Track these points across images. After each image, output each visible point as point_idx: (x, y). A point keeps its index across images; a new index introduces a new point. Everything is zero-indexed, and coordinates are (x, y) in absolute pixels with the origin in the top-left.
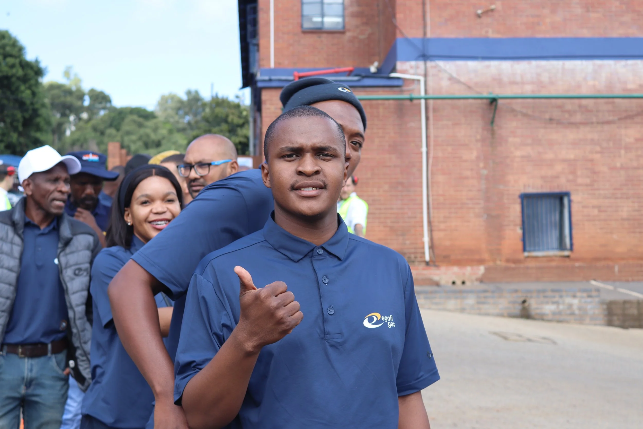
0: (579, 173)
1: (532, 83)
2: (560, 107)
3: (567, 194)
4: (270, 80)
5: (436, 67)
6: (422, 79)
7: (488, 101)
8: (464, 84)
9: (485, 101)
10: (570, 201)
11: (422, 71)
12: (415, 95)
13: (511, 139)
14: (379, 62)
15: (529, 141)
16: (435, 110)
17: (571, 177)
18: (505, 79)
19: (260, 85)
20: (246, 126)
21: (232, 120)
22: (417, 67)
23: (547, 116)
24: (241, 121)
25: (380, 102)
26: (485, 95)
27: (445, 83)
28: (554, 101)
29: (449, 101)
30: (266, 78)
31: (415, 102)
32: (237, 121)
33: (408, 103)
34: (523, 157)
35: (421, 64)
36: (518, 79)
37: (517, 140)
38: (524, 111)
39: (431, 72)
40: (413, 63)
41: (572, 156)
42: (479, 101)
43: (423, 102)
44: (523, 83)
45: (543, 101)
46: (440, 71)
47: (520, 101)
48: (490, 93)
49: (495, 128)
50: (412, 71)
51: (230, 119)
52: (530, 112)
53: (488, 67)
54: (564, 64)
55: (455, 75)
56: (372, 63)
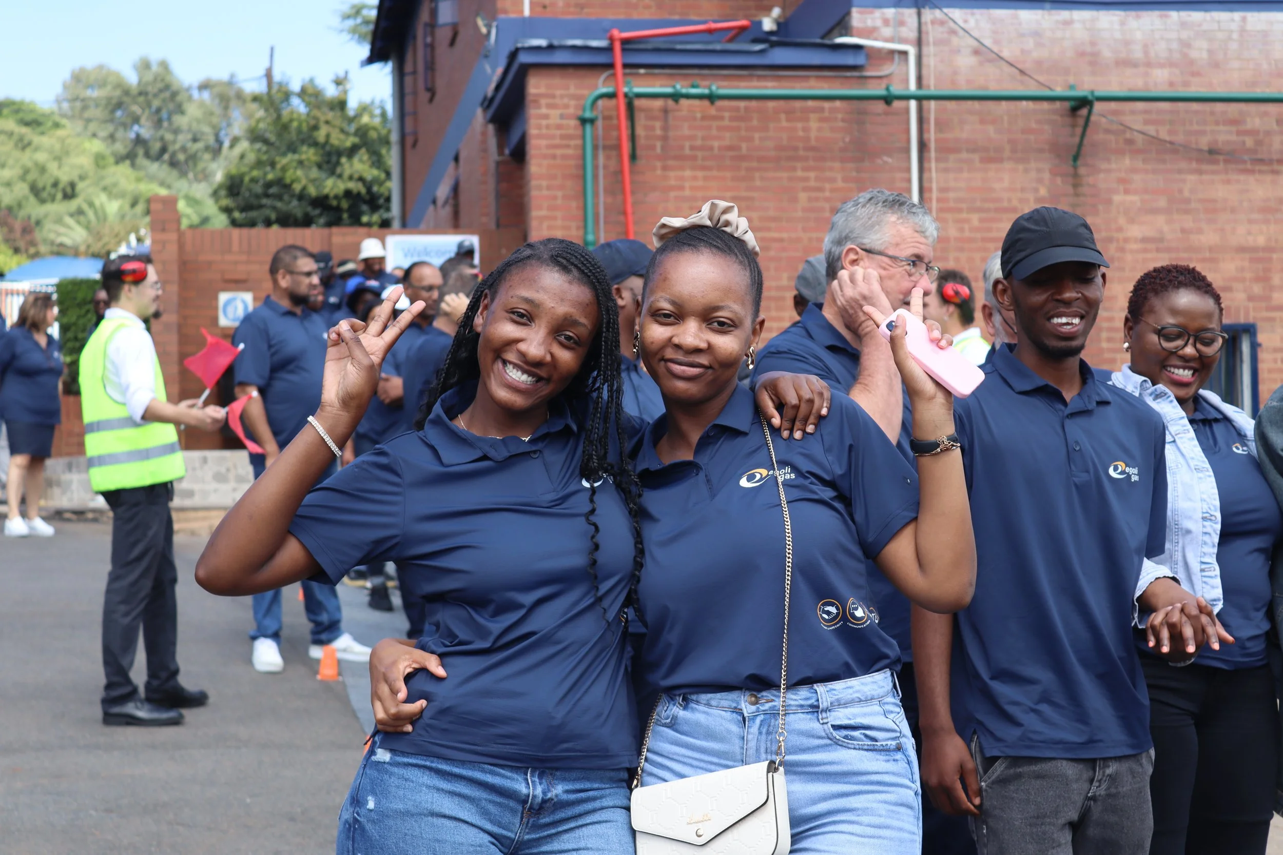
0: (1276, 280)
1: (1171, 64)
2: (1234, 122)
3: (1250, 330)
4: (551, 47)
5: (942, 23)
6: (912, 51)
7: (1068, 105)
8: (1012, 65)
9: (1058, 105)
10: (1255, 346)
11: (910, 31)
12: (896, 89)
13: (1117, 198)
14: (783, 8)
15: (1162, 203)
16: (941, 125)
17: (1257, 289)
18: (1107, 54)
19: (523, 58)
20: (363, 154)
21: (328, 136)
22: (901, 23)
23: (1204, 142)
24: (349, 142)
25: (810, 103)
26: (1059, 91)
27: (965, 61)
28: (1219, 106)
29: (976, 105)
30: (543, 43)
31: (897, 104)
32: (337, 139)
33: (880, 106)
34: (1144, 240)
35: (909, 14)
36: (1137, 54)
37: (1134, 199)
38: (1151, 130)
39: (933, 33)
40: (890, 12)
41: (1261, 241)
42: (1045, 105)
43: (913, 104)
44: (1149, 64)
45: (1195, 106)
46: (953, 32)
47: (1140, 105)
48: (1071, 87)
49: (1082, 171)
50: (887, 32)
51: (321, 135)
52: (1164, 135)
53: (1068, 23)
54: (1244, 19)
55: (988, 42)
56: (768, 10)
